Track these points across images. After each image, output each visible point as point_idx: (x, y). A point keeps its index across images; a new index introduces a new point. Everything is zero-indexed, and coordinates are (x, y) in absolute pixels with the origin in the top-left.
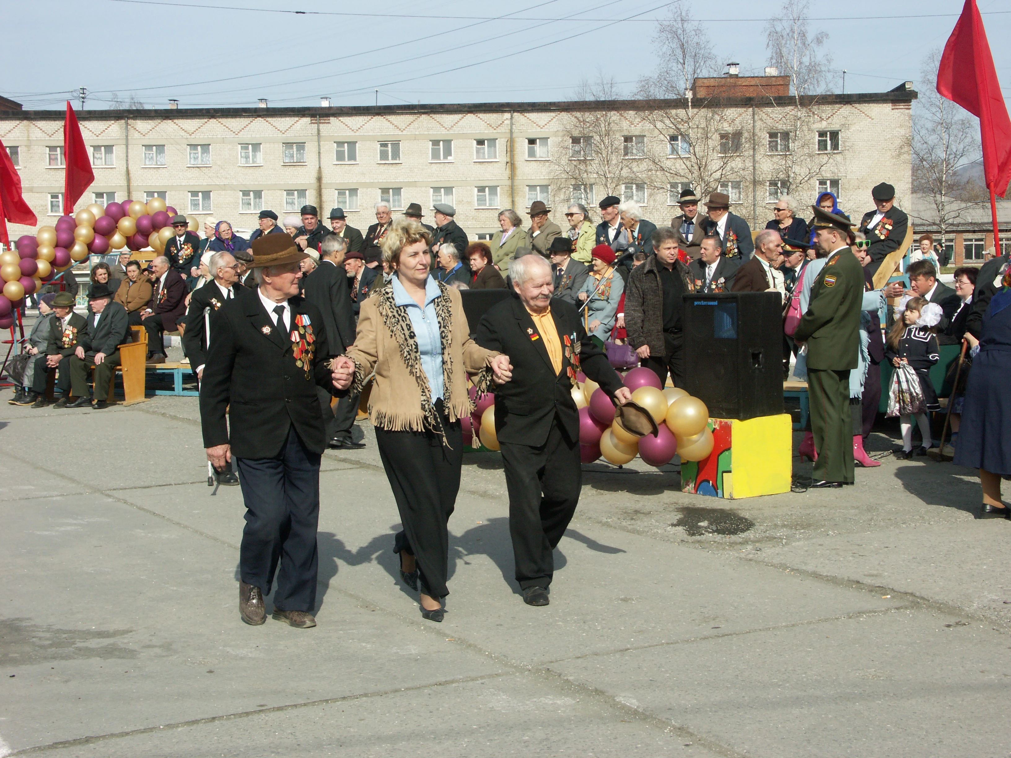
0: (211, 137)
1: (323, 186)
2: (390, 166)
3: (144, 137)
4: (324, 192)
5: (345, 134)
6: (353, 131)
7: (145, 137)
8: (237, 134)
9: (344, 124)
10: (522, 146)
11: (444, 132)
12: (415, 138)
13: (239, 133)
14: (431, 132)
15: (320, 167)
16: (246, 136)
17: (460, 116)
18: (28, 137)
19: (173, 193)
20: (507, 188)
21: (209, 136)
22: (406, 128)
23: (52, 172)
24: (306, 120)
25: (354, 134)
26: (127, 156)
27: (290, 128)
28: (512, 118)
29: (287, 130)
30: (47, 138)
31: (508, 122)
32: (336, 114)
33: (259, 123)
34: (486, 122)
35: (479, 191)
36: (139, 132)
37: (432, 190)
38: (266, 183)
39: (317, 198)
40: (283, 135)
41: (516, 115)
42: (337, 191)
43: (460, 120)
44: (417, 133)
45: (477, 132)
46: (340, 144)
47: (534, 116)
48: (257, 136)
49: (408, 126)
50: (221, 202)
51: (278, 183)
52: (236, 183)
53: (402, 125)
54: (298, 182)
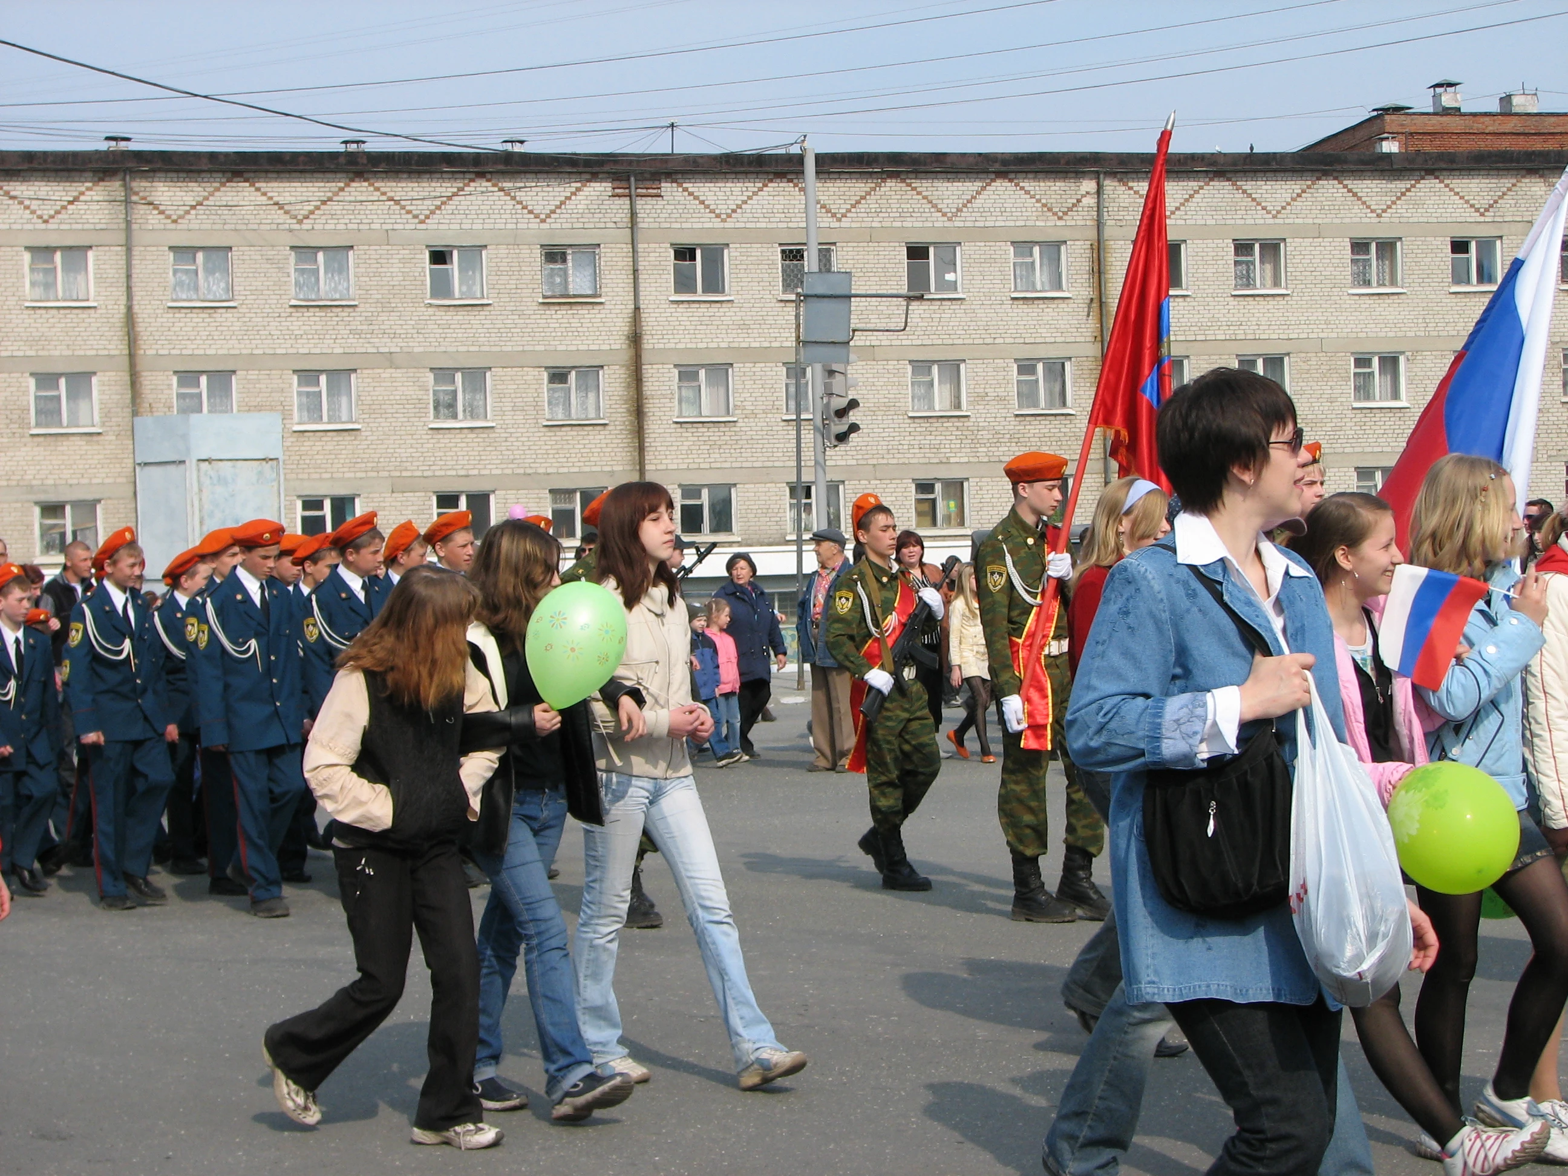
0: (355, 226)
1: (646, 357)
3: (173, 226)
4: (648, 371)
5: (700, 226)
6: (718, 216)
7: (179, 227)
8: (422, 222)
9: (696, 198)
11: (941, 222)
12: (871, 236)
13: (427, 217)
14: (909, 224)
15: (637, 309)
16: (446, 227)
17: (978, 184)
19: (253, 375)
20: (1089, 364)
21: (350, 226)
22: (849, 211)
24: (599, 189)
25: (721, 225)
26: (129, 276)
27: (559, 207)
28: (1099, 192)
29: (553, 212)
31: (1091, 200)
32: (677, 172)
33: (480, 193)
34: (1038, 201)
35: (1022, 370)
36: (162, 212)
37: (909, 368)
38: (498, 349)
39: (629, 386)
40: (543, 226)
41: (1109, 184)
42: (676, 371)
43: (979, 193)
44: (874, 225)
45: (1018, 224)
48: (475, 227)
49: (854, 206)
50: (380, 398)
51: (531, 348)
52: (421, 349)
53: (839, 206)
54: (581, 347)
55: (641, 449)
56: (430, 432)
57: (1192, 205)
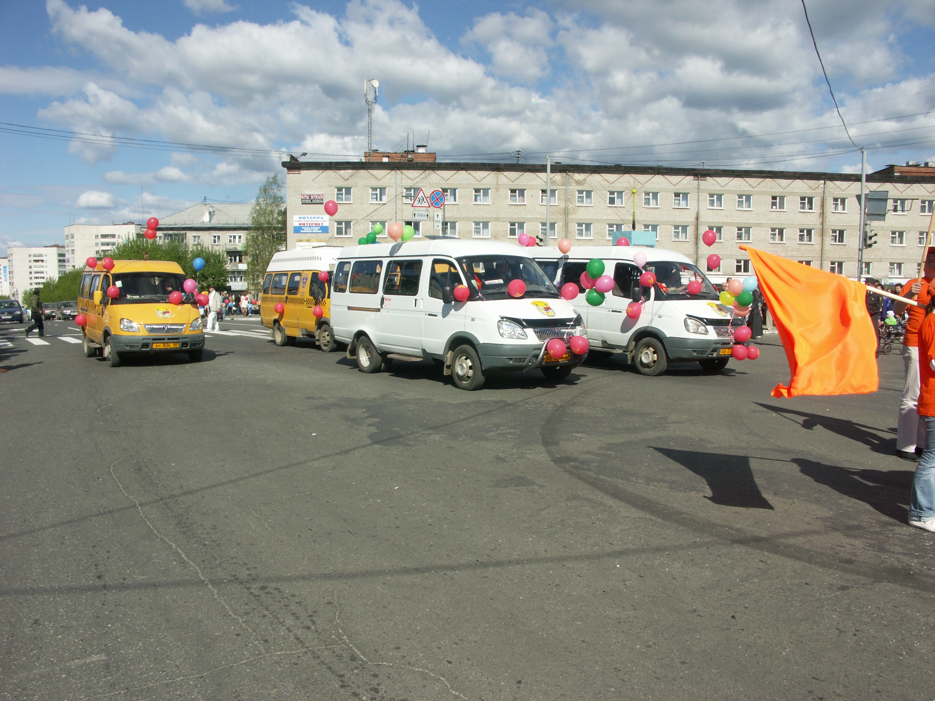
2: (745, 212)
4: (701, 227)
5: (716, 189)
6: (721, 187)
7: (579, 185)
9: (716, 182)
10: (830, 202)
11: (781, 190)
12: (762, 193)
13: (644, 184)
14: (772, 190)
15: (698, 210)
16: (649, 187)
17: (792, 180)
18: (497, 181)
19: (597, 224)
20: (819, 230)
21: (623, 186)
22: (756, 187)
23: (513, 207)
24: (690, 178)
25: (722, 189)
26: (566, 198)
27: (679, 183)
28: (825, 184)
30: (511, 183)
31: (822, 186)
32: (713, 174)
33: (658, 178)
34: (808, 186)
35: (800, 232)
36: (576, 181)
38: (661, 220)
39: (694, 231)
40: (674, 187)
41: (828, 182)
44: (764, 190)
45: (802, 192)
46: (711, 195)
47: (838, 183)
48: (656, 187)
51: (670, 220)
53: (754, 185)
54: (683, 220)
55: (697, 248)
57: (850, 188)
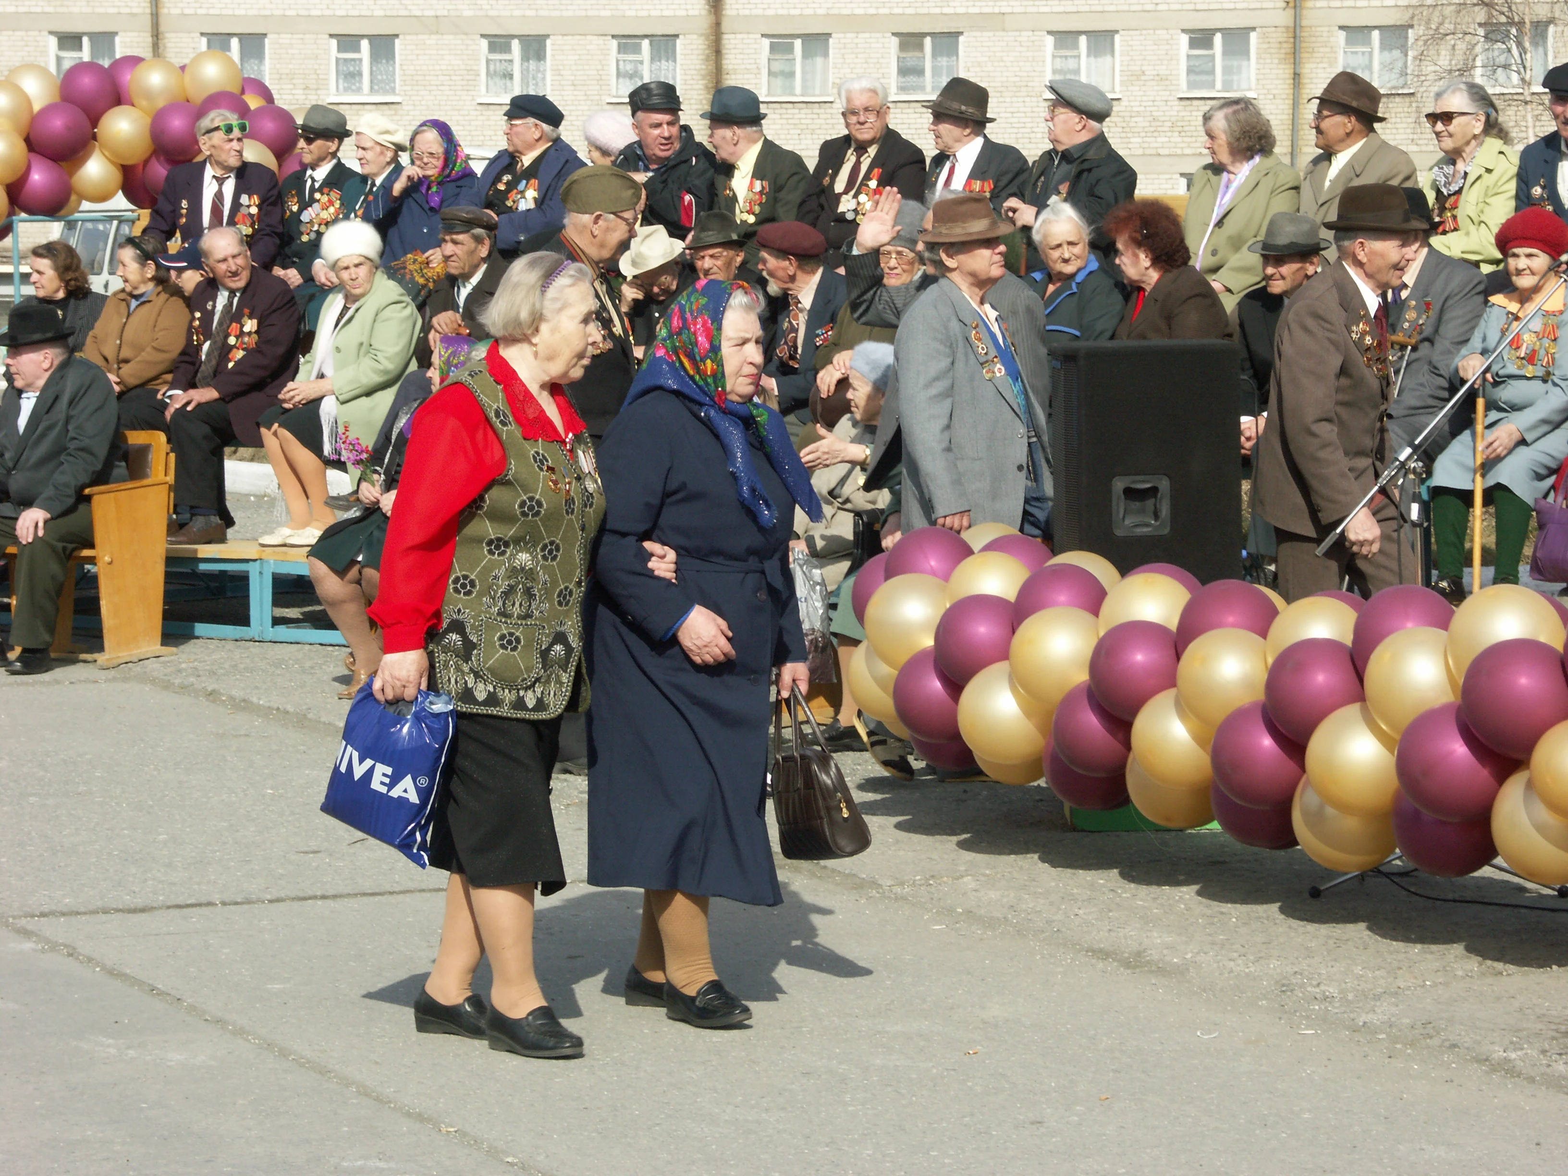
1: (726, 26)
4: (730, 42)
19: (286, 38)
20: (1280, 36)
35: (1194, 43)
37: (1050, 40)
38: (557, 13)
39: (707, 59)
42: (766, 42)
50: (424, 68)
51: (595, 13)
52: (470, 13)
54: (653, 13)
56: (479, 107)
